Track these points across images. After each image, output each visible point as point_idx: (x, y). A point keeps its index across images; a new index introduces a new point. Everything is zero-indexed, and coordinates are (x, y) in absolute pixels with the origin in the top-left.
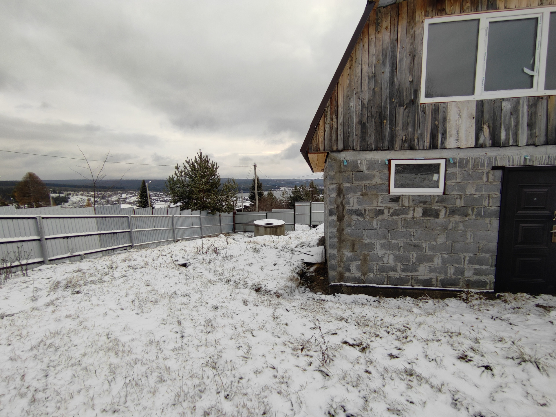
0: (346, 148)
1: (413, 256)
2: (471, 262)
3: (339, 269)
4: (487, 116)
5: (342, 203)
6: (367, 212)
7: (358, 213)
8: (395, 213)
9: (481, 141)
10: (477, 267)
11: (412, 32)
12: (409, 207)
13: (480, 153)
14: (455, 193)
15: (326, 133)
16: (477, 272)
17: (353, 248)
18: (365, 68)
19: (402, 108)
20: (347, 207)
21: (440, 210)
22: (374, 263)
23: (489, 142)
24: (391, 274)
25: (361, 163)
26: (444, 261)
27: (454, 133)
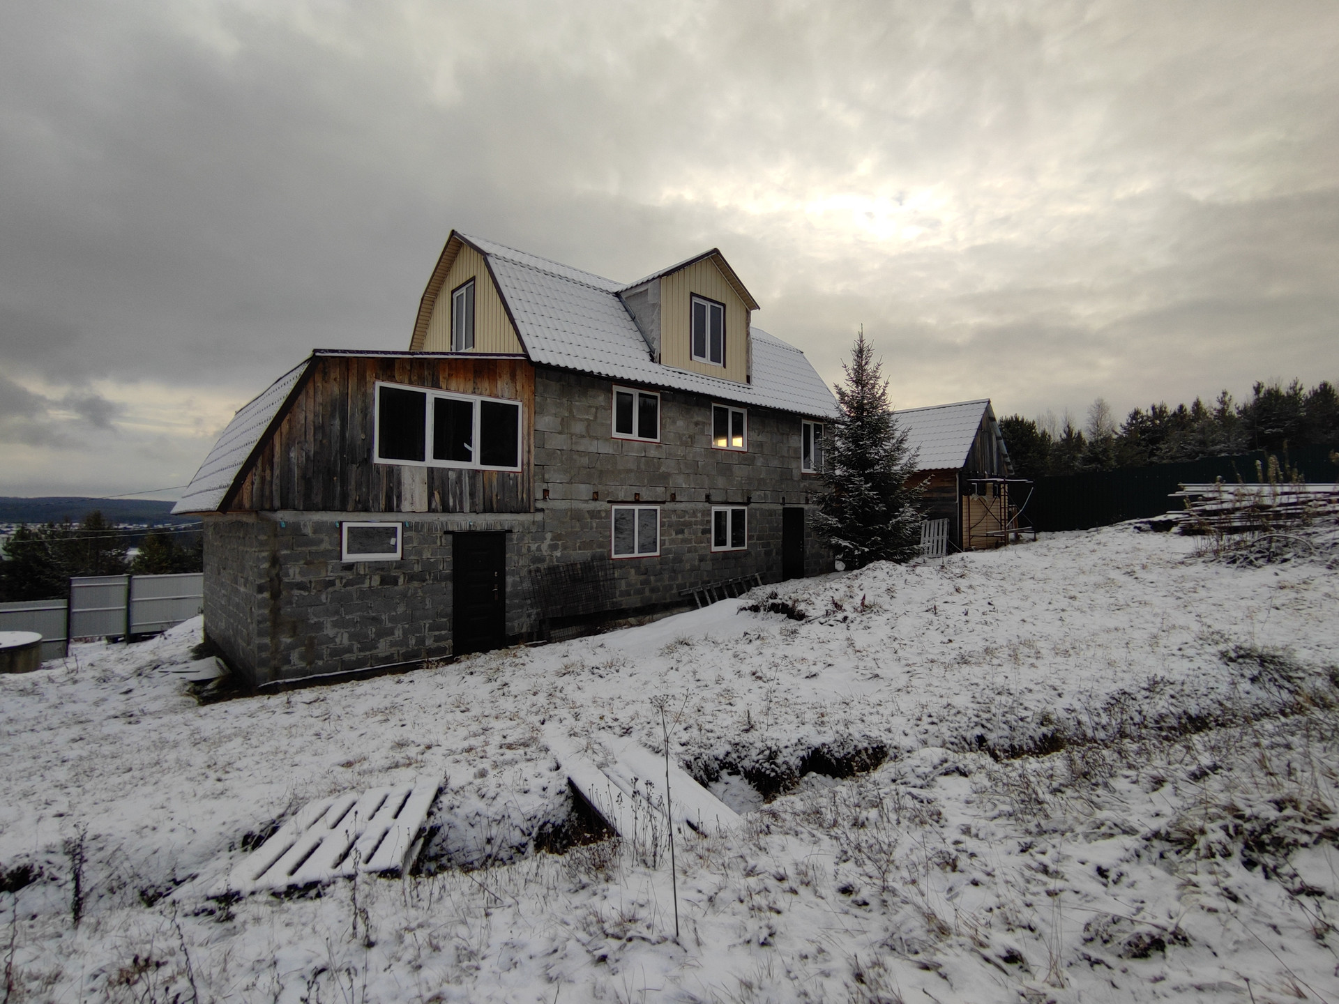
0: (284, 506)
1: (372, 631)
2: (430, 630)
3: (273, 663)
4: (437, 483)
5: (278, 575)
6: (313, 585)
7: (301, 586)
8: (349, 583)
9: (433, 506)
10: (437, 633)
11: (363, 390)
12: (365, 575)
13: (433, 517)
14: (412, 557)
15: (255, 487)
16: (437, 639)
17: (294, 632)
18: (311, 417)
19: (354, 466)
20: (286, 580)
21: (399, 577)
22: (324, 647)
23: (440, 508)
24: (346, 657)
25: (305, 525)
26: (405, 632)
27: (408, 496)
